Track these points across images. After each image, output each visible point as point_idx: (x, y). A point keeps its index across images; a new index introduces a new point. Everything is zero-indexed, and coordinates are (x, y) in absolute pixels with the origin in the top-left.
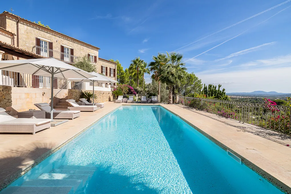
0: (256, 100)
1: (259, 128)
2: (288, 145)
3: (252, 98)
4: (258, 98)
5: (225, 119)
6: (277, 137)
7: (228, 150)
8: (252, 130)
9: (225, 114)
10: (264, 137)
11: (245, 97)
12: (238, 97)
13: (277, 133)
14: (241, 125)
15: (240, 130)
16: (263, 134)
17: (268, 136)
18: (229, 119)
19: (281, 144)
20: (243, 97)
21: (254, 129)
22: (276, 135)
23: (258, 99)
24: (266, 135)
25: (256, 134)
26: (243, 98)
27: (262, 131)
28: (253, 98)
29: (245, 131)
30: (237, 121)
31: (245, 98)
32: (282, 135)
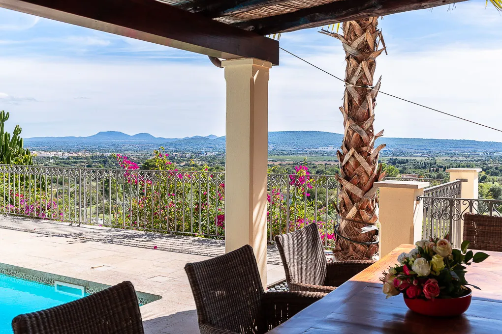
0: (105, 162)
1: (113, 229)
2: (155, 248)
3: (92, 158)
4: (109, 155)
5: (34, 223)
6: (141, 239)
7: (57, 283)
8: (99, 235)
9: (32, 210)
10: (120, 243)
11: (74, 155)
12: (53, 154)
13: (143, 233)
14: (75, 230)
15: (74, 240)
16: (118, 240)
17: (127, 241)
18: (43, 221)
19: (146, 248)
20: (67, 155)
21: (103, 234)
22: (141, 236)
23: (110, 158)
24: (123, 239)
25: (106, 242)
26: (68, 158)
27: (118, 233)
28: (96, 157)
29: (85, 240)
30: (65, 223)
31: (74, 158)
32: (150, 235)
